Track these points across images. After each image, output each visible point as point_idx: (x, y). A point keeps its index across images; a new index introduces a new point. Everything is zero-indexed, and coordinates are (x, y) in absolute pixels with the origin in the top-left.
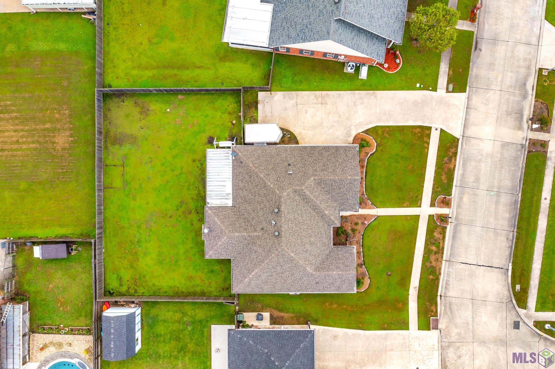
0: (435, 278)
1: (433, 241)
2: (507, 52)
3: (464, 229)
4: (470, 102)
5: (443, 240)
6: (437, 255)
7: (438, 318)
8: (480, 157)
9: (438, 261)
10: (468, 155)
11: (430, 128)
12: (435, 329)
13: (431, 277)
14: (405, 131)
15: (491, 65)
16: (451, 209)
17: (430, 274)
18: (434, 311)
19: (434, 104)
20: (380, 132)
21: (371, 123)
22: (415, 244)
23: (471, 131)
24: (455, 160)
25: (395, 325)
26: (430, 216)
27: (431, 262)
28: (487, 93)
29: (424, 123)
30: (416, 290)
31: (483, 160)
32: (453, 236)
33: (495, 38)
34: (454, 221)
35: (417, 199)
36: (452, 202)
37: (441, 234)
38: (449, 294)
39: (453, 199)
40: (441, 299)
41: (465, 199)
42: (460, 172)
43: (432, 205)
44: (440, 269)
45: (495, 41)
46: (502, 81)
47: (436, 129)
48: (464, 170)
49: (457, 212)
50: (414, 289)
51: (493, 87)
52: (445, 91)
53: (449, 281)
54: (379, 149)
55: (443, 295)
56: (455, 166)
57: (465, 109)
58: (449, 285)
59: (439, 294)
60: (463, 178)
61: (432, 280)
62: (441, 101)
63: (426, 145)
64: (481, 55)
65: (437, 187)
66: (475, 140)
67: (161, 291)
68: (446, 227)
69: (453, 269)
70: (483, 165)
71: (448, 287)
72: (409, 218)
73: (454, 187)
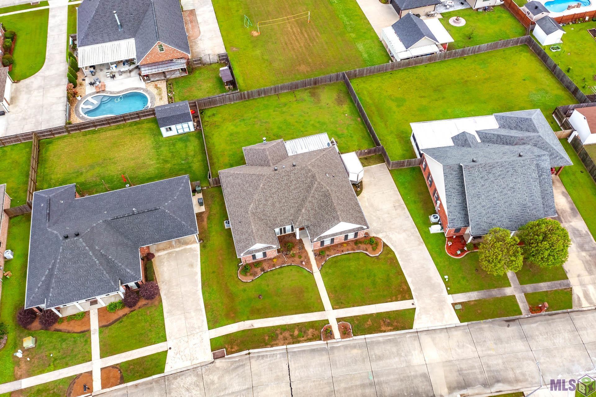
0: (266, 341)
1: (303, 330)
2: (521, 353)
3: (324, 358)
4: (453, 330)
5: (307, 340)
6: (290, 337)
7: (226, 356)
8: (403, 354)
9: (284, 340)
10: (400, 342)
11: (412, 298)
12: (214, 356)
13: (267, 338)
14: (399, 277)
15: (499, 340)
16: (340, 340)
17: (269, 336)
18: (233, 350)
19: (436, 295)
20: (389, 256)
21: (395, 247)
22: (296, 314)
23: (426, 339)
24: (391, 330)
25: (212, 315)
26: (327, 320)
27: (281, 333)
28: (470, 344)
29: (414, 291)
30: (250, 327)
31: (402, 359)
32: (314, 349)
33: (528, 337)
34: (329, 346)
35: (340, 304)
36: (348, 339)
37: (313, 336)
38: (253, 361)
39: (351, 339)
40: (246, 354)
41: (355, 352)
42: (381, 339)
43: (339, 320)
44: (277, 345)
45: (525, 337)
46: (489, 356)
47: (413, 304)
48: (385, 342)
49: (339, 346)
50: (250, 325)
51: (479, 348)
52: (453, 302)
53: (267, 357)
54: (374, 259)
55: (251, 355)
56: (385, 332)
57: (445, 327)
58: (263, 359)
59: (251, 351)
60: (376, 343)
61: (264, 340)
62: (441, 302)
63: (394, 298)
64: (503, 328)
65: (357, 320)
66: (419, 344)
67: (210, 140)
68: (321, 340)
69: (280, 358)
70: (397, 359)
71: (260, 358)
72: (319, 301)
73: (363, 337)
